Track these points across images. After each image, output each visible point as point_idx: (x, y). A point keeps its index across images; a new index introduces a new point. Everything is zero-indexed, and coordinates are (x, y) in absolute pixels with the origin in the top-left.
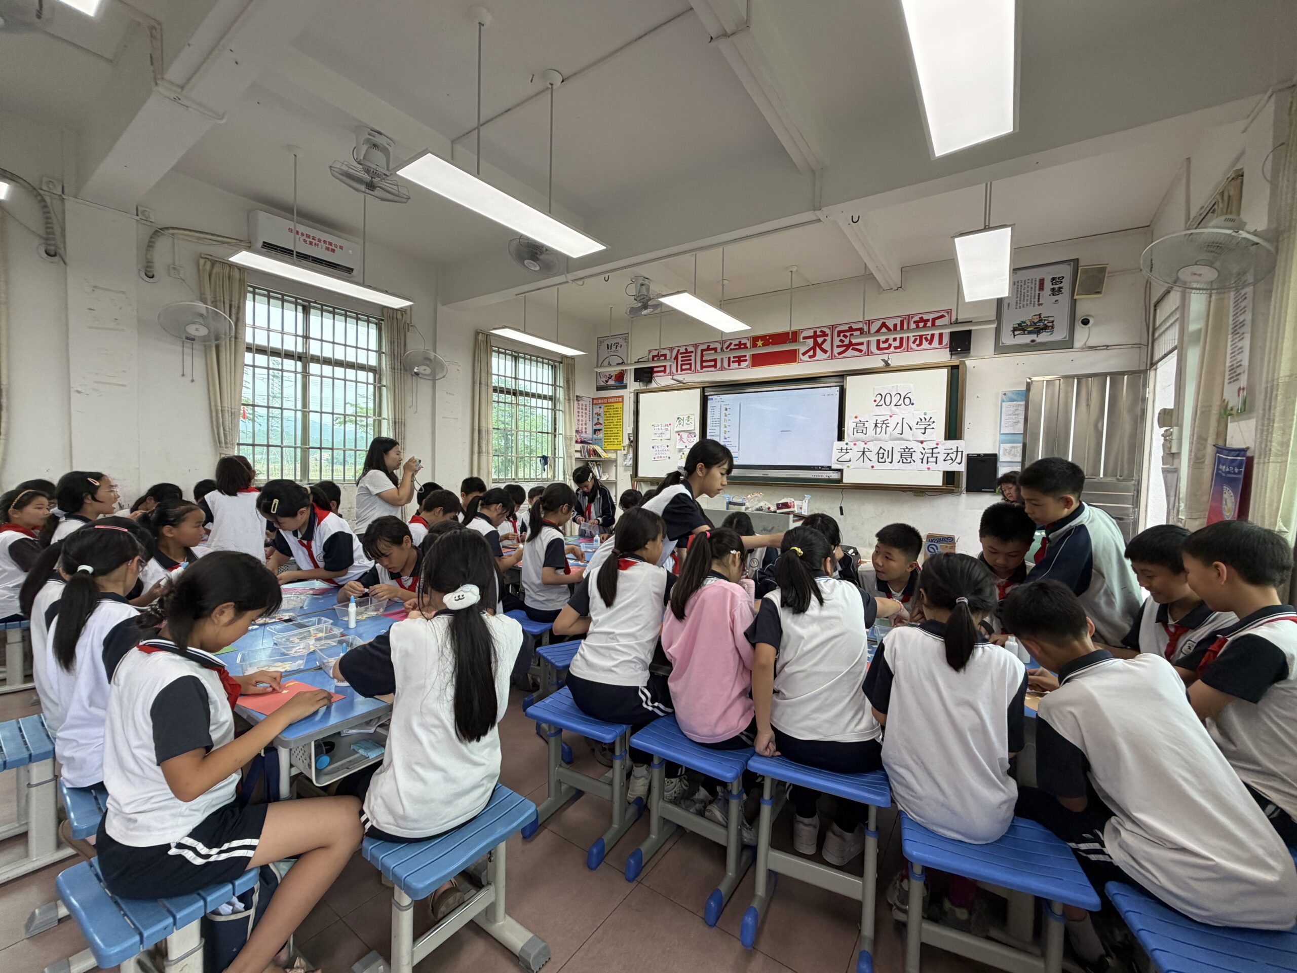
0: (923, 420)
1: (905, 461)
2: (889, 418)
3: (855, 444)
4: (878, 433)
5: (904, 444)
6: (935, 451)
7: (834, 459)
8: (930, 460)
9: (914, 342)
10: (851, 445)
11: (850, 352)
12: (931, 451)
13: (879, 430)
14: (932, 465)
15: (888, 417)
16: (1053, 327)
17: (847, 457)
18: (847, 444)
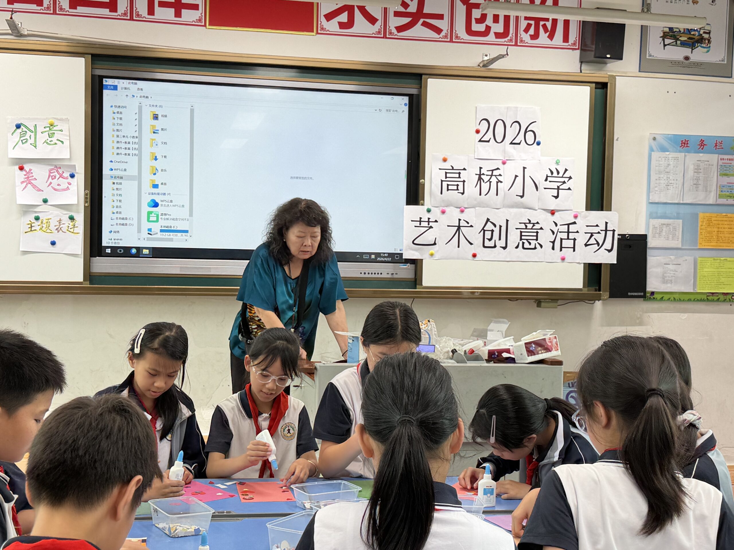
0: (555, 174)
1: (527, 245)
2: (501, 166)
3: (443, 212)
4: (484, 192)
5: (526, 215)
6: (572, 228)
7: (407, 241)
8: (565, 243)
9: (526, 30)
10: (435, 214)
11: (419, 30)
12: (565, 228)
13: (485, 187)
14: (568, 253)
15: (499, 165)
16: (709, 41)
17: (428, 237)
18: (429, 211)
